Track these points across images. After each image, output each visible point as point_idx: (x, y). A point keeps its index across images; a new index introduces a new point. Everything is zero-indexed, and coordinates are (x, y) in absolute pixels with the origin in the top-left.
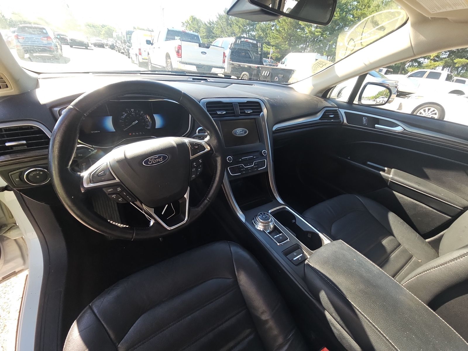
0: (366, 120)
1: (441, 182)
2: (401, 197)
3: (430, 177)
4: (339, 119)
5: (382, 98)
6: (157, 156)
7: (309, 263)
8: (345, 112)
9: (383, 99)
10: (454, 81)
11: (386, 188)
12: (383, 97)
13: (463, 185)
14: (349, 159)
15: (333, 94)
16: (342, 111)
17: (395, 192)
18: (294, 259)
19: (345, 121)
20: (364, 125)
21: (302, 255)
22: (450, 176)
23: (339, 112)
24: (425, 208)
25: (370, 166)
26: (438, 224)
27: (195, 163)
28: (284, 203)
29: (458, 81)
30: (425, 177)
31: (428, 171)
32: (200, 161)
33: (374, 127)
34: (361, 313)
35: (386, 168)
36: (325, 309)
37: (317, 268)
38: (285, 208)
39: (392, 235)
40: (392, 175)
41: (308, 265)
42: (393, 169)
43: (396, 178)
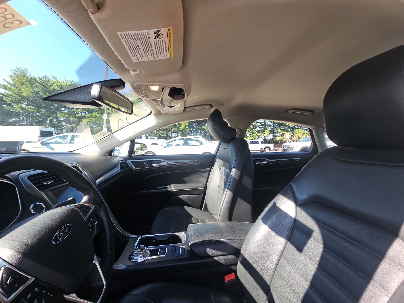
0: (146, 163)
1: (191, 182)
2: (182, 197)
3: (187, 181)
4: (130, 167)
6: (63, 228)
7: (191, 243)
8: (131, 162)
9: (140, 152)
10: (150, 139)
11: (174, 196)
12: (140, 150)
13: (199, 179)
14: (145, 190)
15: (115, 153)
16: (129, 162)
17: (179, 196)
18: (180, 253)
19: (134, 167)
21: (180, 249)
22: (193, 177)
23: (127, 163)
24: (193, 196)
25: (160, 189)
26: (201, 200)
27: (89, 224)
28: (138, 236)
29: (151, 139)
30: (184, 182)
31: (185, 179)
32: (92, 219)
34: (224, 240)
35: (168, 186)
36: (213, 257)
37: (196, 241)
38: (141, 238)
39: (192, 217)
40: (173, 188)
41: (191, 245)
42: (171, 185)
43: (176, 188)
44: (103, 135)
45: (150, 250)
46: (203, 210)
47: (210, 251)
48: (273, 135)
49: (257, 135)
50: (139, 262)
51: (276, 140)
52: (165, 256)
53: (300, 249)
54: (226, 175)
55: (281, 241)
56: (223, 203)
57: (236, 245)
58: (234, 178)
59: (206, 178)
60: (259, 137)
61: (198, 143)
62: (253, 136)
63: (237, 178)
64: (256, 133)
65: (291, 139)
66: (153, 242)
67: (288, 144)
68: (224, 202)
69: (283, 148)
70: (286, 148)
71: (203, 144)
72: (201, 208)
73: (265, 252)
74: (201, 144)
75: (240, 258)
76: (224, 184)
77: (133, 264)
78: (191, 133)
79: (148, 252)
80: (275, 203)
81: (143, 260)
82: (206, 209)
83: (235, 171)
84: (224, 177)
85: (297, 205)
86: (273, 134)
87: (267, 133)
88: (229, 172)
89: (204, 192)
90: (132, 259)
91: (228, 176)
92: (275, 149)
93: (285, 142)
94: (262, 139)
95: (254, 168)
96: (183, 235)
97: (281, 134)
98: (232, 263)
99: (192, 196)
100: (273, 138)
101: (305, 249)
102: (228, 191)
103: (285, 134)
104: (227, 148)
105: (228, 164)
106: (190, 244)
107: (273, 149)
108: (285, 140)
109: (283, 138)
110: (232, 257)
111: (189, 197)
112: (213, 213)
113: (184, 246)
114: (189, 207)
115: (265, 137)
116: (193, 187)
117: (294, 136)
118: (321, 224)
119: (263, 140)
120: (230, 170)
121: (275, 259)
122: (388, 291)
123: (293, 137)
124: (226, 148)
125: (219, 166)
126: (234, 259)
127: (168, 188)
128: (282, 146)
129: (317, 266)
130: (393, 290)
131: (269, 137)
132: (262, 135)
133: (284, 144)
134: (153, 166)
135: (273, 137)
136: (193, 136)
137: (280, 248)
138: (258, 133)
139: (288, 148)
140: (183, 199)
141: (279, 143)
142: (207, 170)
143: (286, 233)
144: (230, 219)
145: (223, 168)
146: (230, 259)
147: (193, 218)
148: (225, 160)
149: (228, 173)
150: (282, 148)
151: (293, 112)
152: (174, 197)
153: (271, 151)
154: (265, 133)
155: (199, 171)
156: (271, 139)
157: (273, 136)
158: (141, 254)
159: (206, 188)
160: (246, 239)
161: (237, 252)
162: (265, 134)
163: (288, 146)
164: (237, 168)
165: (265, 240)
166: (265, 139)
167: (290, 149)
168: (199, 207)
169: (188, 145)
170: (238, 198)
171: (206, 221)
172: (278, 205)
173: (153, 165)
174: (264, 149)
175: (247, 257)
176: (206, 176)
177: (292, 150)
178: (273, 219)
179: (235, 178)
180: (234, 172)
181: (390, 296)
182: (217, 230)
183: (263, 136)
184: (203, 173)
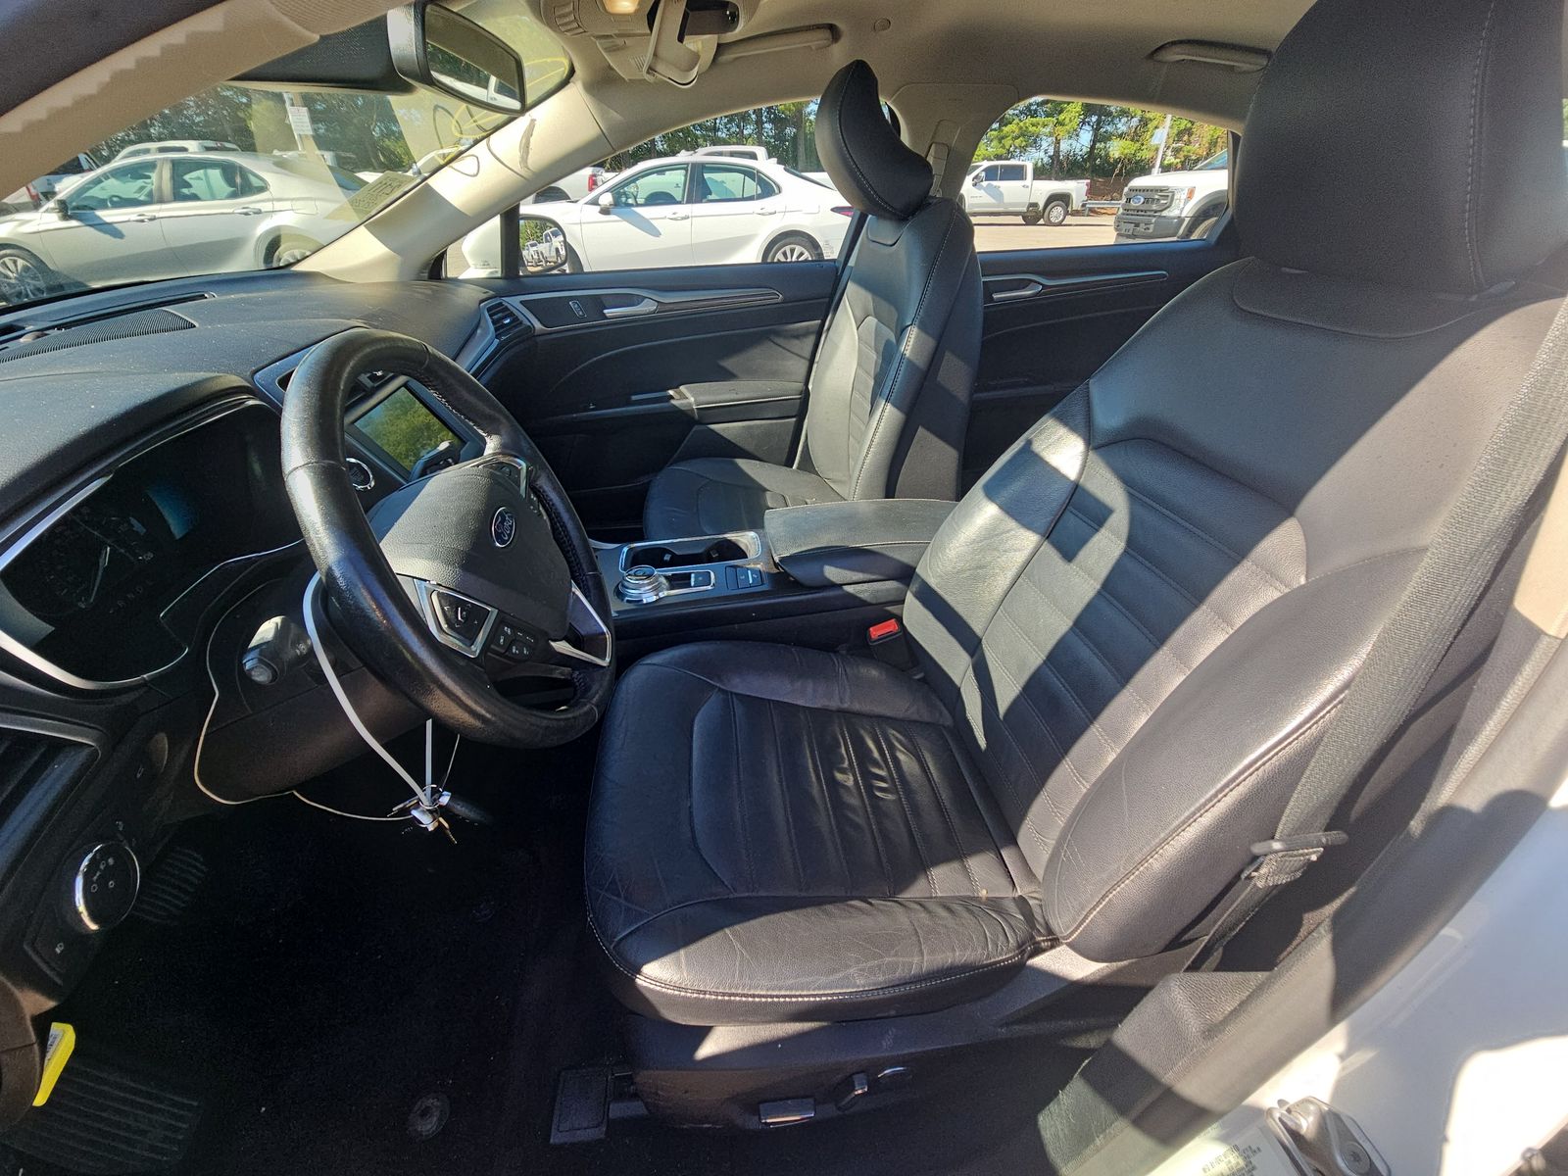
0: (579, 306)
1: (752, 373)
2: (724, 430)
3: (735, 372)
4: (522, 323)
5: (532, 245)
7: (782, 556)
8: (523, 303)
9: (535, 248)
11: (696, 428)
12: (532, 242)
13: (779, 362)
14: (593, 410)
16: (514, 302)
17: (713, 427)
18: (750, 582)
19: (538, 325)
20: (582, 319)
22: (757, 355)
23: (510, 307)
25: (640, 404)
26: (787, 438)
28: (618, 545)
30: (727, 375)
31: (729, 364)
33: (605, 317)
35: (671, 392)
36: (841, 586)
37: (794, 551)
38: (630, 549)
39: (765, 490)
40: (688, 397)
41: (783, 560)
42: (682, 388)
43: (702, 398)
44: (388, 190)
45: (666, 577)
46: (798, 468)
47: (832, 573)
48: (1096, 130)
49: (1023, 134)
50: (645, 602)
51: (1107, 155)
52: (709, 587)
53: (1069, 555)
54: (881, 349)
55: (1027, 540)
56: (870, 447)
57: (905, 557)
58: (909, 361)
59: (804, 358)
60: (1034, 141)
61: (752, 187)
62: (1001, 139)
63: (921, 362)
64: (1017, 121)
65: (1177, 151)
66: (665, 558)
67: (1154, 180)
68: (872, 441)
69: (1129, 200)
70: (1138, 202)
71: (777, 191)
72: (789, 463)
73: (981, 567)
74: (767, 189)
75: (914, 586)
76: (872, 383)
77: (631, 606)
78: (715, 129)
79: (663, 580)
80: (1029, 443)
81: (654, 598)
82: (807, 465)
83: (917, 337)
84: (873, 356)
85: (1091, 447)
86: (1098, 122)
87: (1071, 121)
88: (894, 341)
89: (801, 407)
90: (626, 595)
91: (888, 353)
92: (1093, 204)
93: (1143, 169)
94: (1042, 154)
95: (985, 313)
96: (751, 541)
97: (1135, 122)
98: (891, 598)
99: (758, 426)
100: (1092, 148)
101: (1082, 554)
102: (889, 406)
103: (1155, 123)
104: (892, 246)
105: (893, 309)
106: (777, 559)
107: (1084, 205)
108: (1145, 154)
109: (1138, 145)
110: (892, 585)
111: (750, 427)
112: (831, 476)
113: (759, 566)
114: (754, 461)
115: (1058, 142)
116: (760, 394)
117: (1190, 135)
118: (1137, 494)
119: (1046, 160)
120: (899, 332)
121: (1003, 582)
122: (1230, 624)
123: (1186, 138)
124: (890, 243)
125: (856, 313)
126: (898, 589)
127: (672, 397)
128: (1126, 189)
129: (1098, 587)
130: (1239, 621)
131: (1074, 143)
132: (1047, 130)
133: (1138, 182)
134: (606, 318)
135: (1094, 142)
136: (725, 143)
137: (1020, 558)
138: (1029, 120)
139: (1147, 201)
140: (725, 435)
141: (1117, 172)
142: (807, 327)
143: (1044, 521)
144: (890, 491)
145: (872, 321)
146: (887, 590)
147: (768, 494)
148: (883, 291)
149: (888, 343)
150: (1124, 200)
151: (1186, 57)
152: (694, 429)
153: (1072, 215)
154: (1061, 117)
155: (778, 334)
156: (1085, 150)
157: (1095, 136)
158: (649, 584)
159: (806, 395)
160: (932, 542)
161: (906, 574)
162: (1059, 128)
163: (1148, 195)
164: (923, 327)
165: (985, 539)
166: (1057, 151)
167: (1154, 207)
168: (784, 460)
169: (710, 197)
170: (920, 429)
171: (808, 500)
172: (1037, 447)
173: (605, 311)
174: (1041, 205)
175: (933, 582)
176: (807, 352)
177: (1164, 213)
178: (1016, 487)
179: (917, 362)
180: (912, 344)
181: (1231, 632)
182: (850, 520)
183: (1051, 135)
184: (796, 342)
